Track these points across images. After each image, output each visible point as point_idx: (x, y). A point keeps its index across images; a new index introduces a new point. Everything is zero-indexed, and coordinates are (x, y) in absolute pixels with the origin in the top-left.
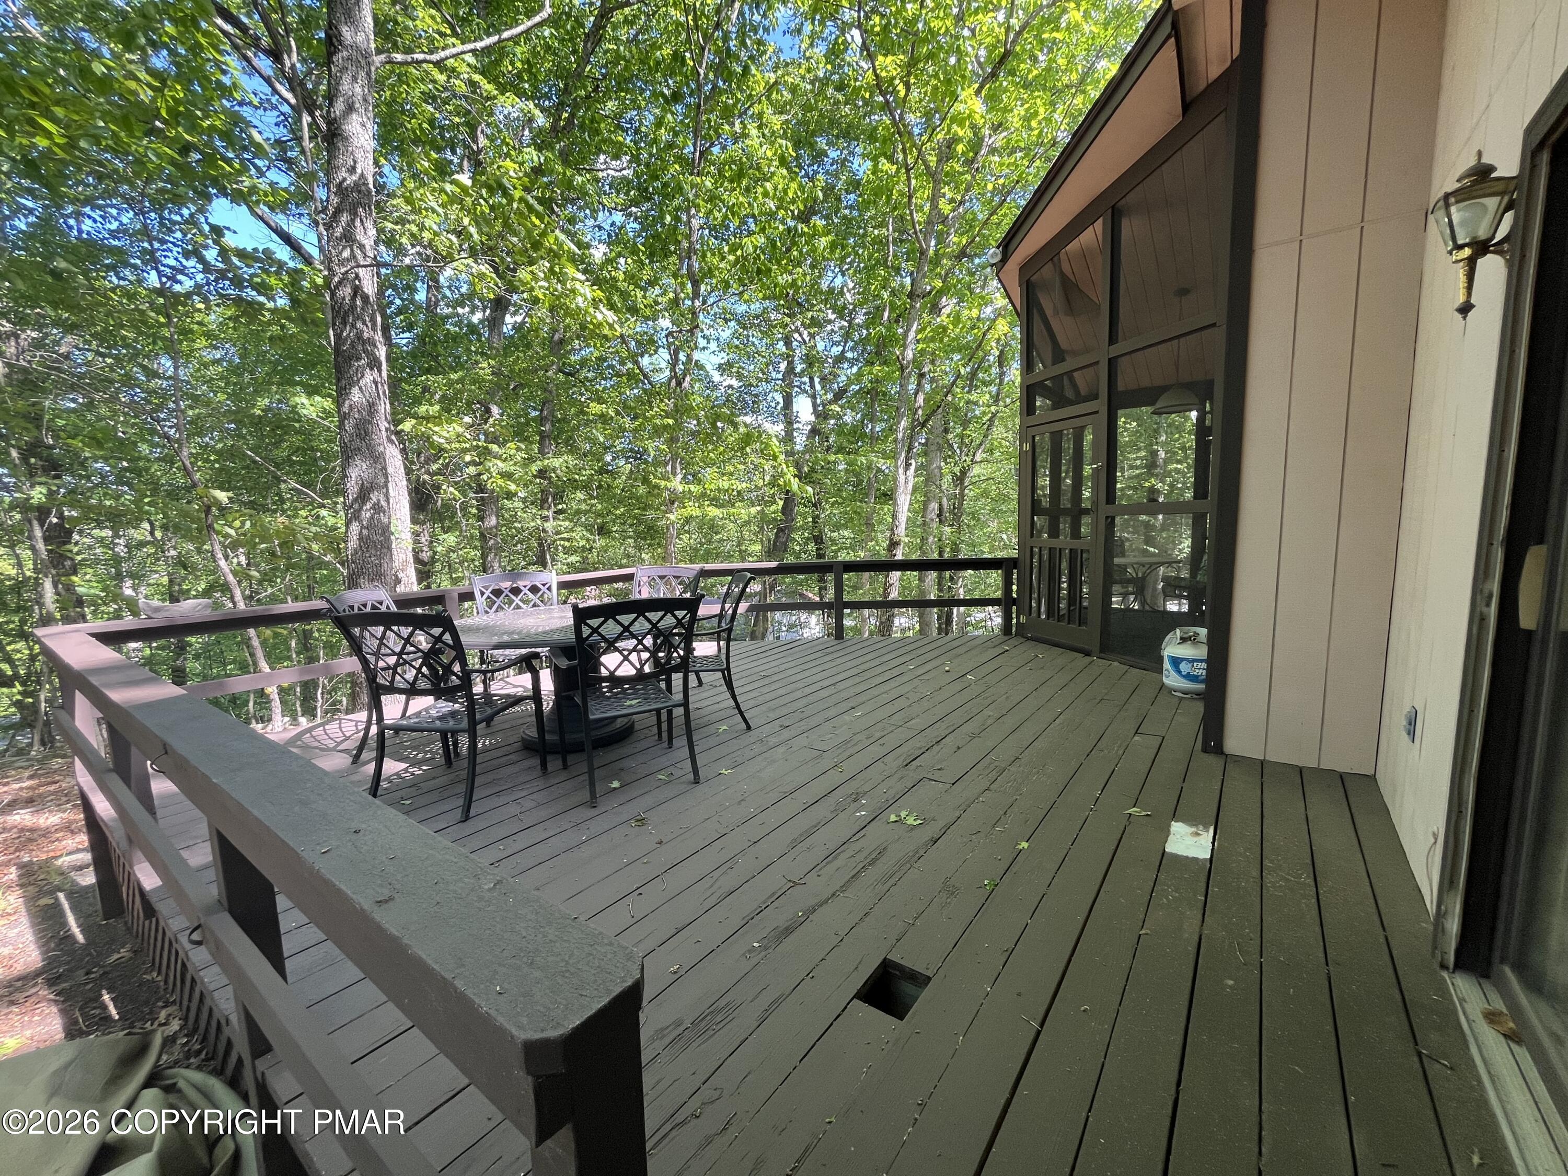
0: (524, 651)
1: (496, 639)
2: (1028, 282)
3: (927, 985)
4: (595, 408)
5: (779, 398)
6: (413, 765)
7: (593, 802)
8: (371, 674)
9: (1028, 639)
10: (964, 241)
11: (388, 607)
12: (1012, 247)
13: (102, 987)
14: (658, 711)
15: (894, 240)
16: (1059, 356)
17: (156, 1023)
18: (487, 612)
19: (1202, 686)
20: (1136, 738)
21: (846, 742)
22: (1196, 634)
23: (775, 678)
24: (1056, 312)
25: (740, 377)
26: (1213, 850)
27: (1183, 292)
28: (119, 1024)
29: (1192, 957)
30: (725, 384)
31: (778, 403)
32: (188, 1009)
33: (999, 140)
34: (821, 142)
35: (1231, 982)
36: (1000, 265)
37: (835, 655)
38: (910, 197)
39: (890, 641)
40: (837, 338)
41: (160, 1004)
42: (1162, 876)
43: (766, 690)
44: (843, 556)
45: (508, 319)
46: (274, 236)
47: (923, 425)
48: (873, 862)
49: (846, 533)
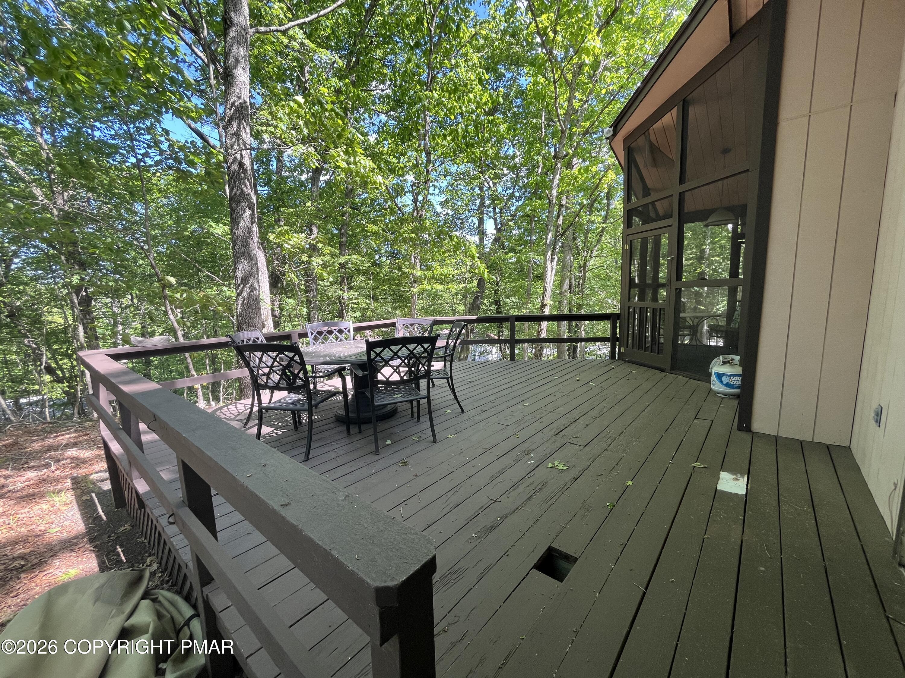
0: (338, 366)
1: (322, 360)
2: (629, 148)
3: (575, 562)
4: (371, 228)
5: (476, 221)
6: (276, 429)
7: (377, 452)
8: (254, 378)
9: (626, 361)
10: (588, 125)
11: (262, 341)
12: (619, 127)
13: (117, 544)
14: (411, 402)
15: (545, 125)
16: (646, 192)
17: (145, 565)
18: (314, 344)
19: (738, 391)
20: (696, 421)
21: (520, 420)
22: (733, 360)
23: (476, 383)
24: (646, 166)
25: (453, 209)
26: (747, 489)
27: (726, 151)
28: (126, 564)
29: (738, 552)
30: (444, 213)
31: (474, 224)
32: (162, 558)
33: (609, 62)
34: (502, 69)
35: (763, 569)
36: (611, 139)
37: (511, 370)
38: (556, 99)
39: (542, 362)
40: (509, 184)
41: (147, 555)
42: (716, 504)
43: (471, 390)
44: (512, 313)
45: (322, 178)
46: (194, 135)
47: (562, 235)
48: (540, 489)
49: (513, 299)
